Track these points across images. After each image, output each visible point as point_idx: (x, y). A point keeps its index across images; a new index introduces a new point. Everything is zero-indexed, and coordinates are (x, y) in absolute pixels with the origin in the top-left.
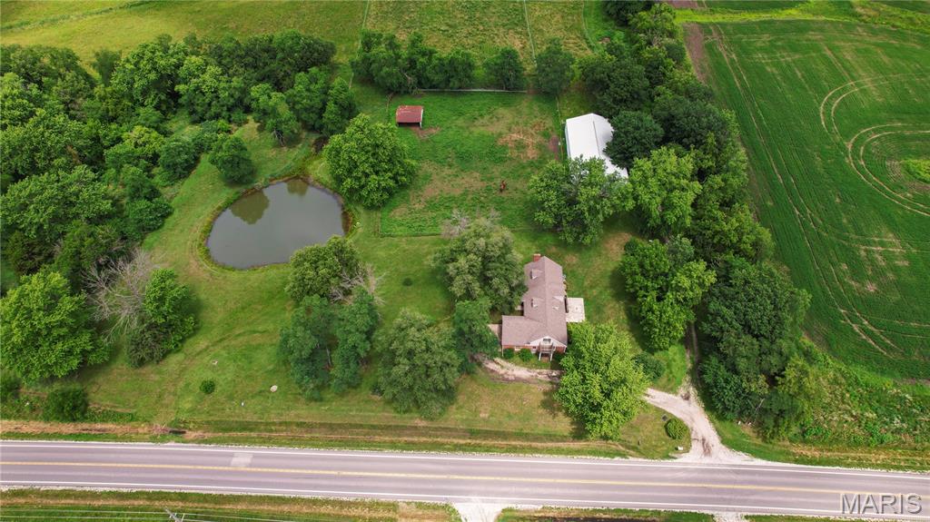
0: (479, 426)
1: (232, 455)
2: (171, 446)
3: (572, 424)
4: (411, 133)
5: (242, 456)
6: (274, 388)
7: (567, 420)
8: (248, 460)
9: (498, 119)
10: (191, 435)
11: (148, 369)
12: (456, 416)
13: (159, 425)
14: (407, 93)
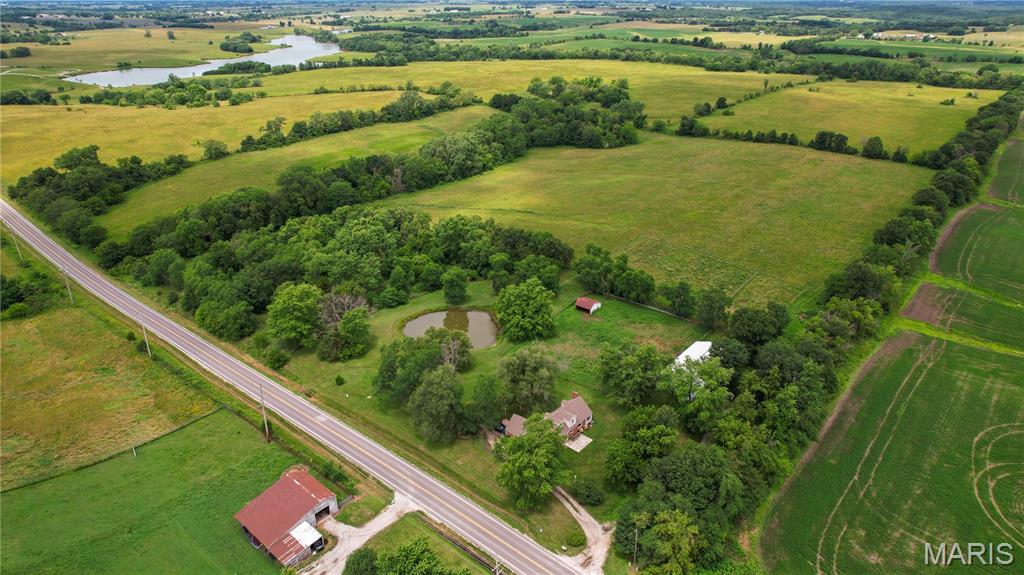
0: (453, 467)
1: (319, 414)
2: (300, 399)
3: (509, 496)
4: (579, 315)
5: (323, 417)
6: (369, 397)
7: (505, 490)
8: (323, 420)
9: (651, 328)
10: (313, 399)
11: (325, 363)
12: (444, 455)
13: (305, 387)
14: (600, 294)
